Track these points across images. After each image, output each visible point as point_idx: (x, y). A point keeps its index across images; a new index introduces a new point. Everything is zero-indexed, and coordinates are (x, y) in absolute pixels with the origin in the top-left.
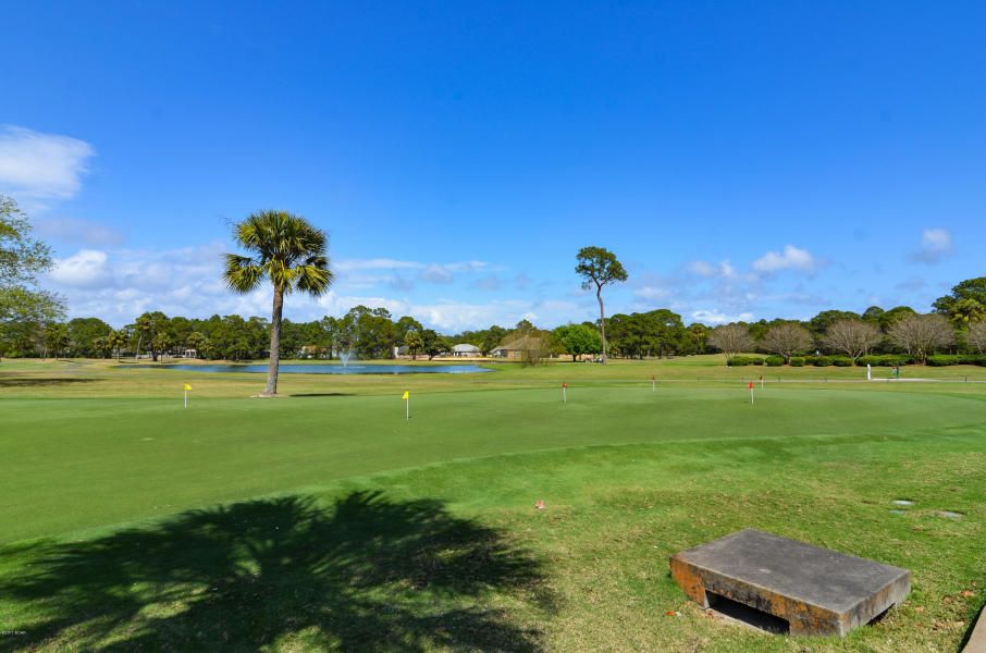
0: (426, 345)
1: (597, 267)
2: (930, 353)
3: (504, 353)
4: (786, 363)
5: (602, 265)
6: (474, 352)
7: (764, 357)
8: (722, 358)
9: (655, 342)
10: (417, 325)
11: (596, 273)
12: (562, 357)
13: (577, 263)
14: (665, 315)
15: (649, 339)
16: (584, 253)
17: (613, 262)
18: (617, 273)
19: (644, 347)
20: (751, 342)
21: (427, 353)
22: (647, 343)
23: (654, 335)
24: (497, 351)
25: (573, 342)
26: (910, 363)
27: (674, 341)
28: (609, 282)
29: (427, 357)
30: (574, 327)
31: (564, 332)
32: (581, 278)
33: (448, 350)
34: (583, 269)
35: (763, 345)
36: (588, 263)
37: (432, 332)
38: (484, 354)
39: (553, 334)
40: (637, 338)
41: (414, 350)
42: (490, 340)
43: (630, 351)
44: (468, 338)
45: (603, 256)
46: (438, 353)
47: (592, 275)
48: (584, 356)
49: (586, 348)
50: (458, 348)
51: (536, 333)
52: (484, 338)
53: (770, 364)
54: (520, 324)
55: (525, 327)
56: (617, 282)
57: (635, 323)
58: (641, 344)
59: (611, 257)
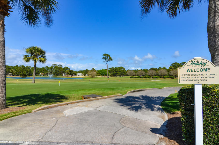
0: (70, 73)
1: (107, 58)
2: (164, 76)
3: (88, 75)
4: (140, 78)
5: (108, 57)
6: (82, 75)
7: (137, 76)
8: (130, 77)
9: (120, 73)
10: (69, 69)
11: (106, 59)
12: (101, 76)
13: (103, 57)
14: (121, 68)
16: (104, 55)
17: (110, 57)
18: (111, 59)
19: (117, 74)
20: (135, 74)
21: (71, 75)
22: (118, 73)
23: (119, 72)
24: (87, 75)
25: (102, 73)
27: (123, 73)
28: (109, 61)
29: (71, 76)
30: (103, 70)
31: (101, 71)
32: (104, 60)
33: (76, 74)
34: (104, 58)
35: (136, 74)
36: (105, 57)
37: (72, 70)
38: (84, 76)
39: (98, 71)
40: (116, 72)
41: (68, 74)
42: (85, 72)
43: (115, 75)
44: (81, 72)
45: (108, 56)
46: (73, 75)
47: (105, 59)
48: (105, 76)
49: (105, 74)
50: (78, 74)
51: (96, 71)
52: (84, 72)
53: (138, 78)
54: (92, 69)
56: (111, 61)
57: (116, 69)
58: (116, 74)
59: (109, 56)
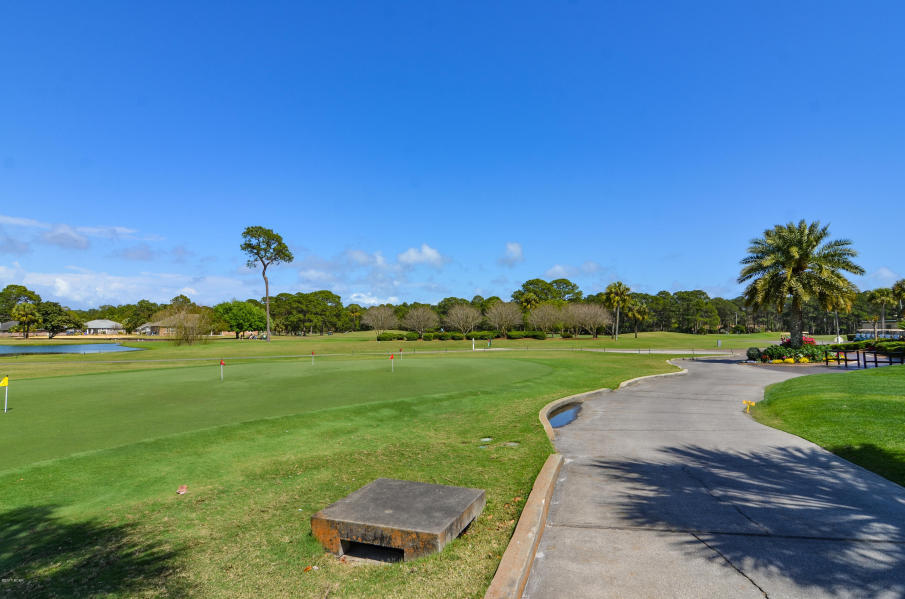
0: (45, 321)
1: (263, 246)
2: (509, 330)
3: (155, 330)
4: (420, 338)
5: (269, 245)
6: (116, 329)
7: (405, 333)
8: (373, 334)
9: (317, 320)
10: (31, 296)
11: (262, 253)
12: (224, 334)
13: (243, 241)
14: (327, 295)
15: (312, 317)
16: (250, 232)
17: (280, 244)
18: (283, 254)
19: (307, 324)
20: (395, 321)
21: (46, 329)
22: (311, 321)
23: (316, 314)
24: (147, 327)
25: (235, 319)
26: (498, 337)
27: (335, 319)
28: (275, 262)
29: (47, 335)
30: (238, 304)
31: (227, 309)
32: (247, 256)
33: (78, 326)
34: (248, 247)
35: (405, 323)
36: (254, 242)
37: (55, 305)
38: (129, 331)
39: (215, 310)
40: (301, 316)
41: (26, 326)
42: (137, 316)
43: (294, 328)
44: (108, 312)
45: (270, 237)
46: (63, 330)
47: (257, 254)
48: (247, 333)
49: (250, 326)
50: (92, 324)
51: (194, 309)
52: (130, 313)
53: (409, 339)
54: (177, 299)
55: (182, 303)
56: (283, 263)
57: (299, 302)
58: (304, 321)
59: (278, 239)
